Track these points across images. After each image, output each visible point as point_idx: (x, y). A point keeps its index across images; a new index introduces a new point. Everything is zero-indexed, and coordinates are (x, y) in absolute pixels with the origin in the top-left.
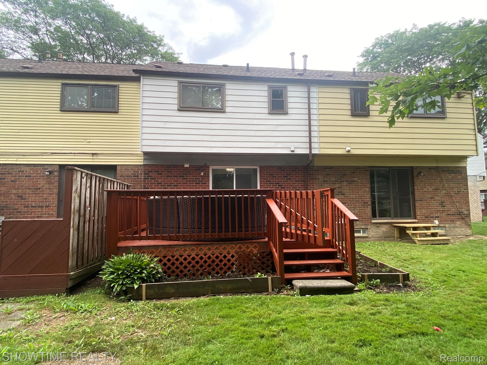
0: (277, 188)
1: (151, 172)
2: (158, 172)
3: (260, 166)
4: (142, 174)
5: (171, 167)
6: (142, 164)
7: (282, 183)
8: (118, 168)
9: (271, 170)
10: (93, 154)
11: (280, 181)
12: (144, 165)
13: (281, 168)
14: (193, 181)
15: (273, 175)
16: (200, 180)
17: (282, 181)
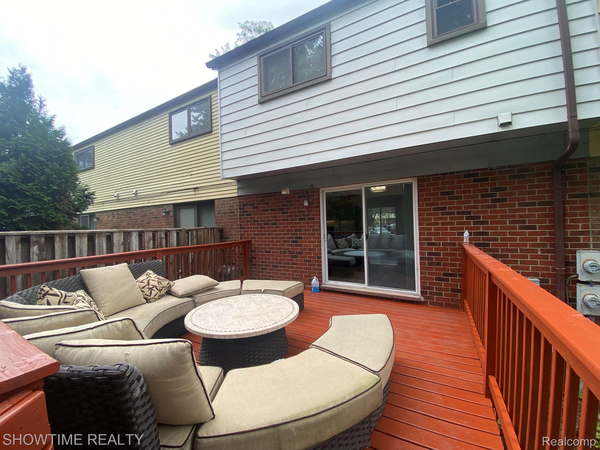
0: (463, 223)
1: (246, 205)
2: (253, 205)
3: (418, 177)
4: (238, 209)
5: (267, 197)
6: (236, 195)
7: (479, 212)
8: (216, 203)
9: (446, 183)
10: (195, 188)
11: (473, 207)
12: (238, 196)
13: (476, 175)
14: (296, 216)
15: (453, 193)
16: (306, 214)
17: (477, 207)
